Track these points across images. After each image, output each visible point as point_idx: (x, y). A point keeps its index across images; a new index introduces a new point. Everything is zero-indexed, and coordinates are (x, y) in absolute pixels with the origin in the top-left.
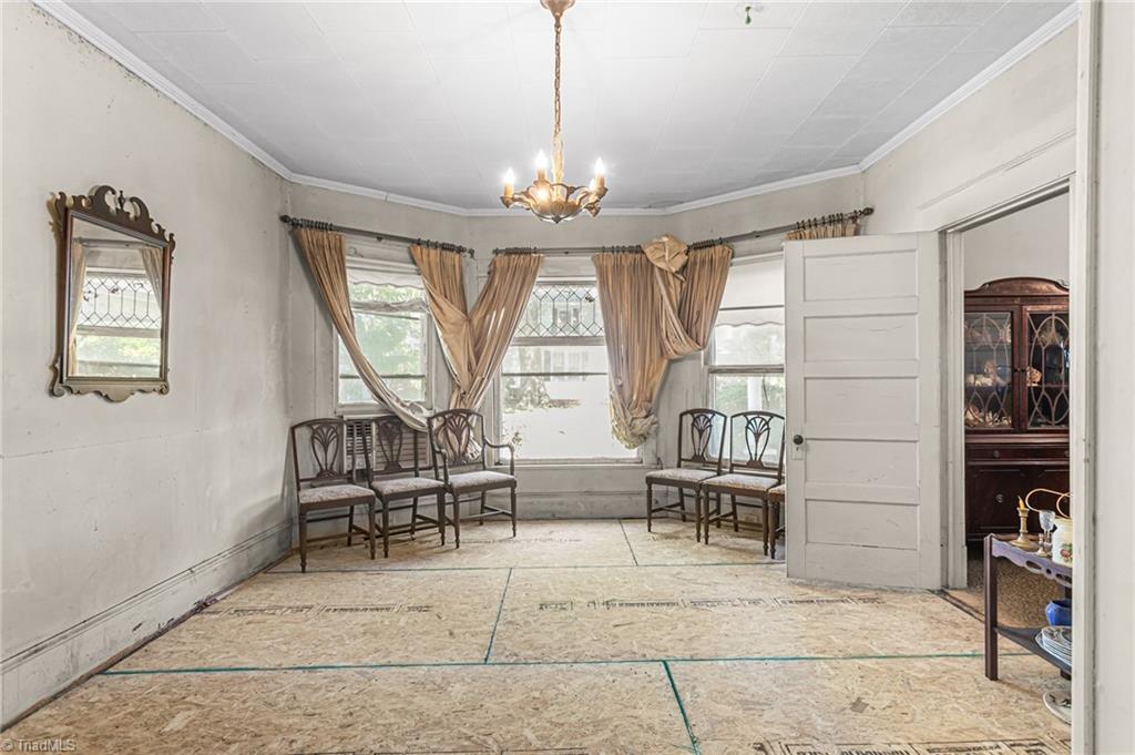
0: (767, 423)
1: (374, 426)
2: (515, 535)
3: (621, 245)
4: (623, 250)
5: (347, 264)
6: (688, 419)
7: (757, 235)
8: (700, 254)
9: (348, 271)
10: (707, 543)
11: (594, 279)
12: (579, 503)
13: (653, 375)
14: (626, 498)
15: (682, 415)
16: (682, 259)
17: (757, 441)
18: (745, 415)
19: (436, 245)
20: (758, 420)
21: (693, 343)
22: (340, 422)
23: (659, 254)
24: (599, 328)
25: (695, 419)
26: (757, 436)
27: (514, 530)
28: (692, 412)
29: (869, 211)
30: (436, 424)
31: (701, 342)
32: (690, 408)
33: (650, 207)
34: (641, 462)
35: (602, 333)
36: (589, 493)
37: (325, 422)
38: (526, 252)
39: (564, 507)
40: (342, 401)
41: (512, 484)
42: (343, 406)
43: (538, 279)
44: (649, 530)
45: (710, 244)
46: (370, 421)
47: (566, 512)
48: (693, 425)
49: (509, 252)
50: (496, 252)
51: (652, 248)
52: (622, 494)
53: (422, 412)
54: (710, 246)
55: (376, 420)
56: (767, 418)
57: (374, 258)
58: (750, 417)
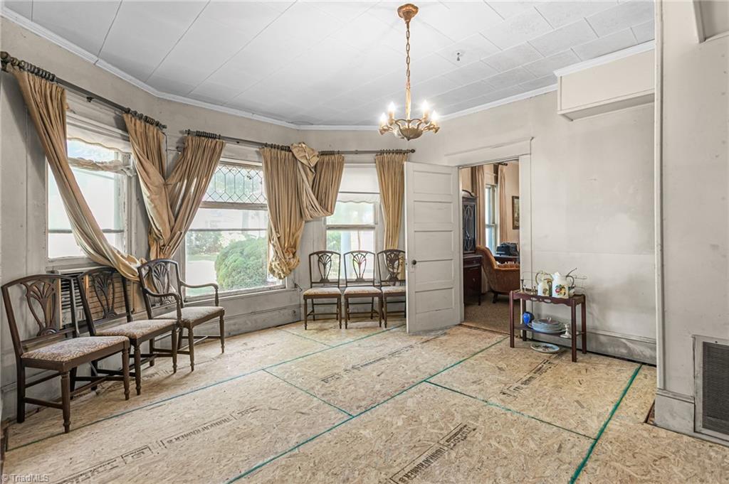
0: (364, 257)
1: (87, 278)
2: (223, 352)
3: (277, 144)
4: (278, 147)
5: (67, 120)
6: (315, 258)
7: (357, 152)
8: (326, 158)
9: (67, 126)
10: (346, 328)
11: (261, 164)
12: (248, 322)
13: (296, 231)
14: (277, 312)
15: (310, 255)
16: (314, 161)
17: (360, 267)
18: (352, 253)
19: (141, 117)
20: (359, 255)
21: (325, 212)
22: (51, 277)
23: (303, 154)
24: (263, 200)
25: (320, 258)
26: (360, 264)
27: (223, 347)
28: (317, 253)
29: (413, 151)
30: (144, 272)
31: (330, 210)
32: (315, 251)
33: (292, 123)
34: (285, 288)
35: (266, 202)
36: (254, 313)
37: (38, 278)
38: (213, 137)
39: (237, 326)
40: (51, 256)
41: (221, 313)
42: (52, 261)
43: (221, 159)
44: (306, 329)
45: (332, 153)
46: (83, 274)
47: (239, 330)
48: (319, 261)
49: (199, 134)
50: (189, 132)
51: (297, 150)
52: (274, 310)
53: (136, 263)
54: (331, 154)
55: (90, 273)
56: (364, 254)
57: (86, 117)
58: (355, 254)
